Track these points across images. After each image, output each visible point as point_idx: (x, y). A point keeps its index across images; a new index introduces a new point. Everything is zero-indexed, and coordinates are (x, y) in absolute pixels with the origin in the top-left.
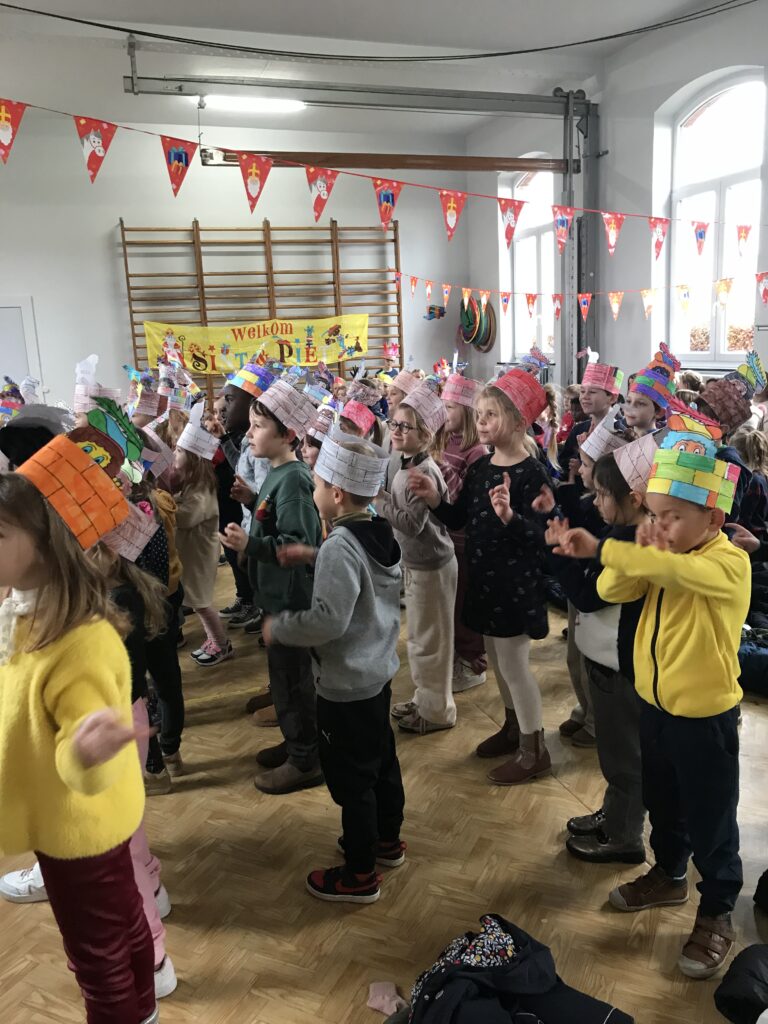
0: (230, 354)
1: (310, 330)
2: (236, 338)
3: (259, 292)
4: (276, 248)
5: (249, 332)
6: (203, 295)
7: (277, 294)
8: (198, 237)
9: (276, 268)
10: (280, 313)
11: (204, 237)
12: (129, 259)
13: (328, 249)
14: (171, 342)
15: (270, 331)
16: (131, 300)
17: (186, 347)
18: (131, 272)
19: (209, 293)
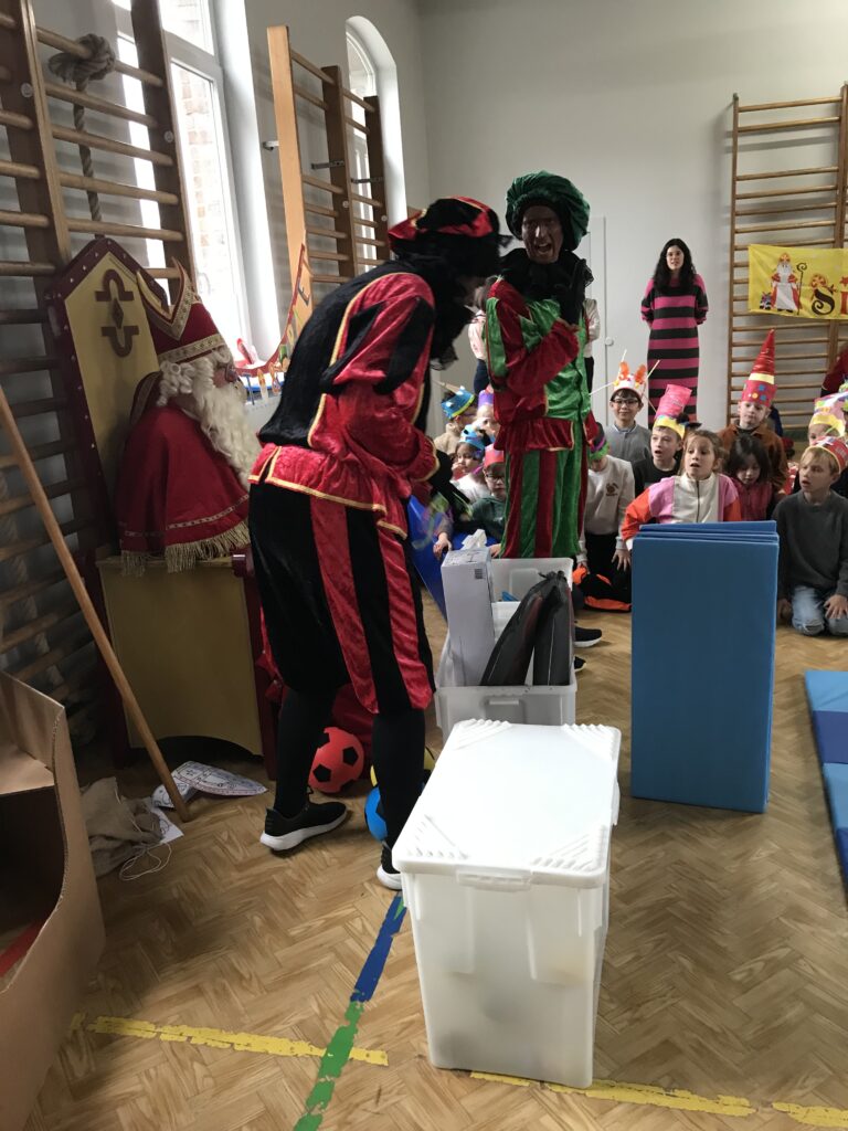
6: (843, 200)
12: (739, 155)
14: (784, 273)
16: (735, 214)
17: (806, 281)
18: (739, 173)
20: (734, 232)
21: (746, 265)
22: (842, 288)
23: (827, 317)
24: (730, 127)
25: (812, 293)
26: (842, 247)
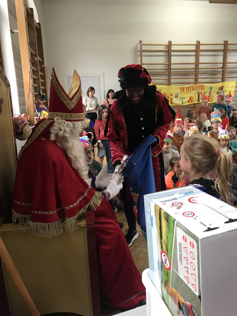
0: (178, 98)
1: (211, 88)
2: (181, 91)
3: (191, 71)
4: (201, 53)
5: (187, 88)
6: (170, 73)
7: (200, 73)
8: (171, 48)
9: (200, 62)
10: (200, 80)
11: (173, 48)
12: (143, 58)
13: (222, 53)
15: (195, 88)
18: (143, 63)
19: (173, 72)
22: (171, 97)
24: (140, 50)
26: (170, 85)
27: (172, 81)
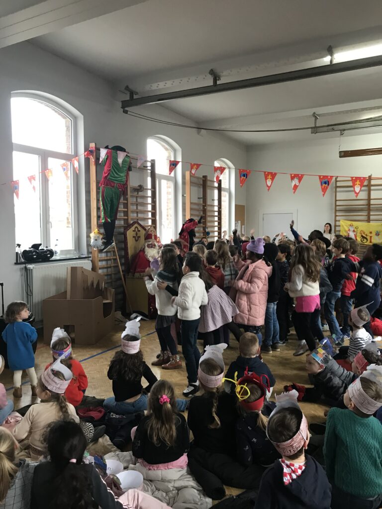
0: (380, 236)
6: (370, 208)
11: (373, 182)
12: (338, 194)
14: (352, 229)
16: (336, 211)
17: (359, 232)
18: (338, 199)
19: (373, 208)
20: (336, 216)
21: (339, 226)
22: (370, 235)
23: (366, 244)
24: (334, 186)
25: (360, 236)
26: (369, 222)
27: (372, 217)
